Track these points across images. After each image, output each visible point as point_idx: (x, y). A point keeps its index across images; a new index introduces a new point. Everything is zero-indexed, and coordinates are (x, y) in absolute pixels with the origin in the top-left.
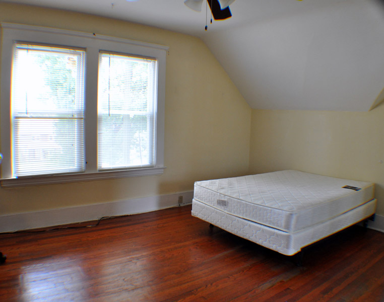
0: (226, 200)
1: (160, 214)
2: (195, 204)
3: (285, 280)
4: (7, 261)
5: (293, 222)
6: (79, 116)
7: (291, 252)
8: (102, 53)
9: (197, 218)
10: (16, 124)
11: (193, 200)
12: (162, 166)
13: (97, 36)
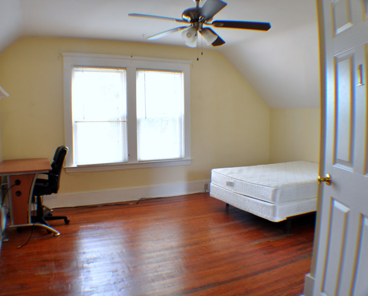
0: (232, 181)
1: (188, 197)
2: (212, 186)
3: (271, 241)
4: (70, 223)
5: (278, 196)
6: (123, 120)
7: (277, 219)
8: (139, 70)
9: (214, 198)
10: (76, 127)
11: (211, 184)
12: (189, 158)
13: (134, 57)
